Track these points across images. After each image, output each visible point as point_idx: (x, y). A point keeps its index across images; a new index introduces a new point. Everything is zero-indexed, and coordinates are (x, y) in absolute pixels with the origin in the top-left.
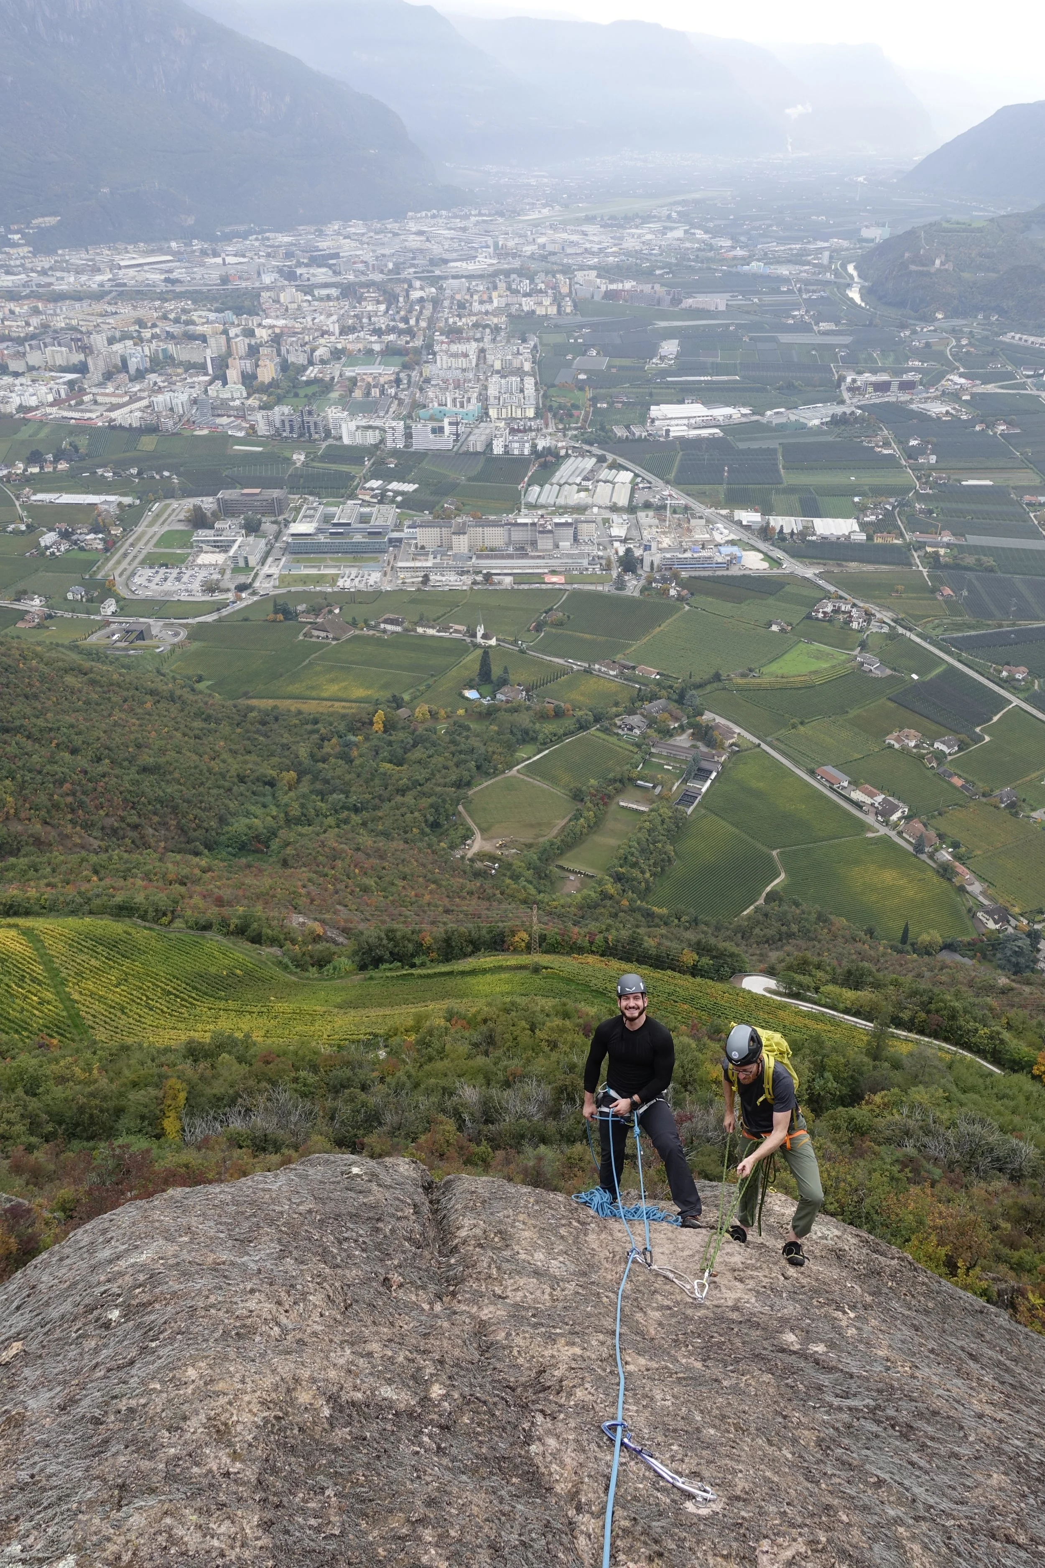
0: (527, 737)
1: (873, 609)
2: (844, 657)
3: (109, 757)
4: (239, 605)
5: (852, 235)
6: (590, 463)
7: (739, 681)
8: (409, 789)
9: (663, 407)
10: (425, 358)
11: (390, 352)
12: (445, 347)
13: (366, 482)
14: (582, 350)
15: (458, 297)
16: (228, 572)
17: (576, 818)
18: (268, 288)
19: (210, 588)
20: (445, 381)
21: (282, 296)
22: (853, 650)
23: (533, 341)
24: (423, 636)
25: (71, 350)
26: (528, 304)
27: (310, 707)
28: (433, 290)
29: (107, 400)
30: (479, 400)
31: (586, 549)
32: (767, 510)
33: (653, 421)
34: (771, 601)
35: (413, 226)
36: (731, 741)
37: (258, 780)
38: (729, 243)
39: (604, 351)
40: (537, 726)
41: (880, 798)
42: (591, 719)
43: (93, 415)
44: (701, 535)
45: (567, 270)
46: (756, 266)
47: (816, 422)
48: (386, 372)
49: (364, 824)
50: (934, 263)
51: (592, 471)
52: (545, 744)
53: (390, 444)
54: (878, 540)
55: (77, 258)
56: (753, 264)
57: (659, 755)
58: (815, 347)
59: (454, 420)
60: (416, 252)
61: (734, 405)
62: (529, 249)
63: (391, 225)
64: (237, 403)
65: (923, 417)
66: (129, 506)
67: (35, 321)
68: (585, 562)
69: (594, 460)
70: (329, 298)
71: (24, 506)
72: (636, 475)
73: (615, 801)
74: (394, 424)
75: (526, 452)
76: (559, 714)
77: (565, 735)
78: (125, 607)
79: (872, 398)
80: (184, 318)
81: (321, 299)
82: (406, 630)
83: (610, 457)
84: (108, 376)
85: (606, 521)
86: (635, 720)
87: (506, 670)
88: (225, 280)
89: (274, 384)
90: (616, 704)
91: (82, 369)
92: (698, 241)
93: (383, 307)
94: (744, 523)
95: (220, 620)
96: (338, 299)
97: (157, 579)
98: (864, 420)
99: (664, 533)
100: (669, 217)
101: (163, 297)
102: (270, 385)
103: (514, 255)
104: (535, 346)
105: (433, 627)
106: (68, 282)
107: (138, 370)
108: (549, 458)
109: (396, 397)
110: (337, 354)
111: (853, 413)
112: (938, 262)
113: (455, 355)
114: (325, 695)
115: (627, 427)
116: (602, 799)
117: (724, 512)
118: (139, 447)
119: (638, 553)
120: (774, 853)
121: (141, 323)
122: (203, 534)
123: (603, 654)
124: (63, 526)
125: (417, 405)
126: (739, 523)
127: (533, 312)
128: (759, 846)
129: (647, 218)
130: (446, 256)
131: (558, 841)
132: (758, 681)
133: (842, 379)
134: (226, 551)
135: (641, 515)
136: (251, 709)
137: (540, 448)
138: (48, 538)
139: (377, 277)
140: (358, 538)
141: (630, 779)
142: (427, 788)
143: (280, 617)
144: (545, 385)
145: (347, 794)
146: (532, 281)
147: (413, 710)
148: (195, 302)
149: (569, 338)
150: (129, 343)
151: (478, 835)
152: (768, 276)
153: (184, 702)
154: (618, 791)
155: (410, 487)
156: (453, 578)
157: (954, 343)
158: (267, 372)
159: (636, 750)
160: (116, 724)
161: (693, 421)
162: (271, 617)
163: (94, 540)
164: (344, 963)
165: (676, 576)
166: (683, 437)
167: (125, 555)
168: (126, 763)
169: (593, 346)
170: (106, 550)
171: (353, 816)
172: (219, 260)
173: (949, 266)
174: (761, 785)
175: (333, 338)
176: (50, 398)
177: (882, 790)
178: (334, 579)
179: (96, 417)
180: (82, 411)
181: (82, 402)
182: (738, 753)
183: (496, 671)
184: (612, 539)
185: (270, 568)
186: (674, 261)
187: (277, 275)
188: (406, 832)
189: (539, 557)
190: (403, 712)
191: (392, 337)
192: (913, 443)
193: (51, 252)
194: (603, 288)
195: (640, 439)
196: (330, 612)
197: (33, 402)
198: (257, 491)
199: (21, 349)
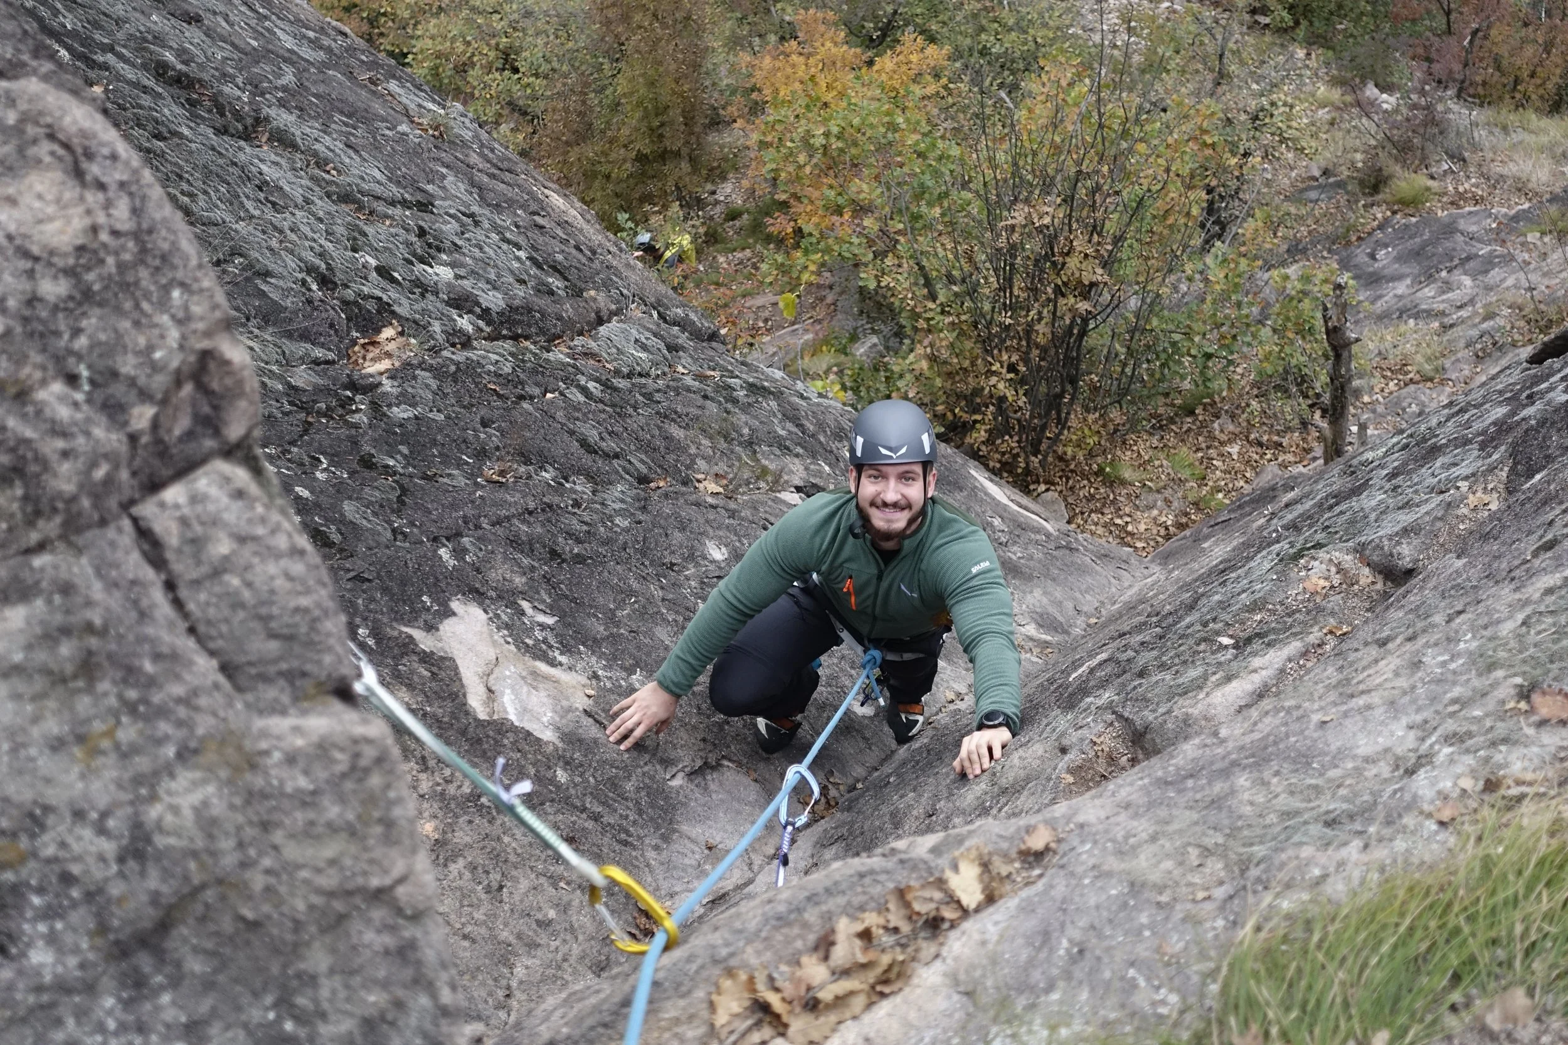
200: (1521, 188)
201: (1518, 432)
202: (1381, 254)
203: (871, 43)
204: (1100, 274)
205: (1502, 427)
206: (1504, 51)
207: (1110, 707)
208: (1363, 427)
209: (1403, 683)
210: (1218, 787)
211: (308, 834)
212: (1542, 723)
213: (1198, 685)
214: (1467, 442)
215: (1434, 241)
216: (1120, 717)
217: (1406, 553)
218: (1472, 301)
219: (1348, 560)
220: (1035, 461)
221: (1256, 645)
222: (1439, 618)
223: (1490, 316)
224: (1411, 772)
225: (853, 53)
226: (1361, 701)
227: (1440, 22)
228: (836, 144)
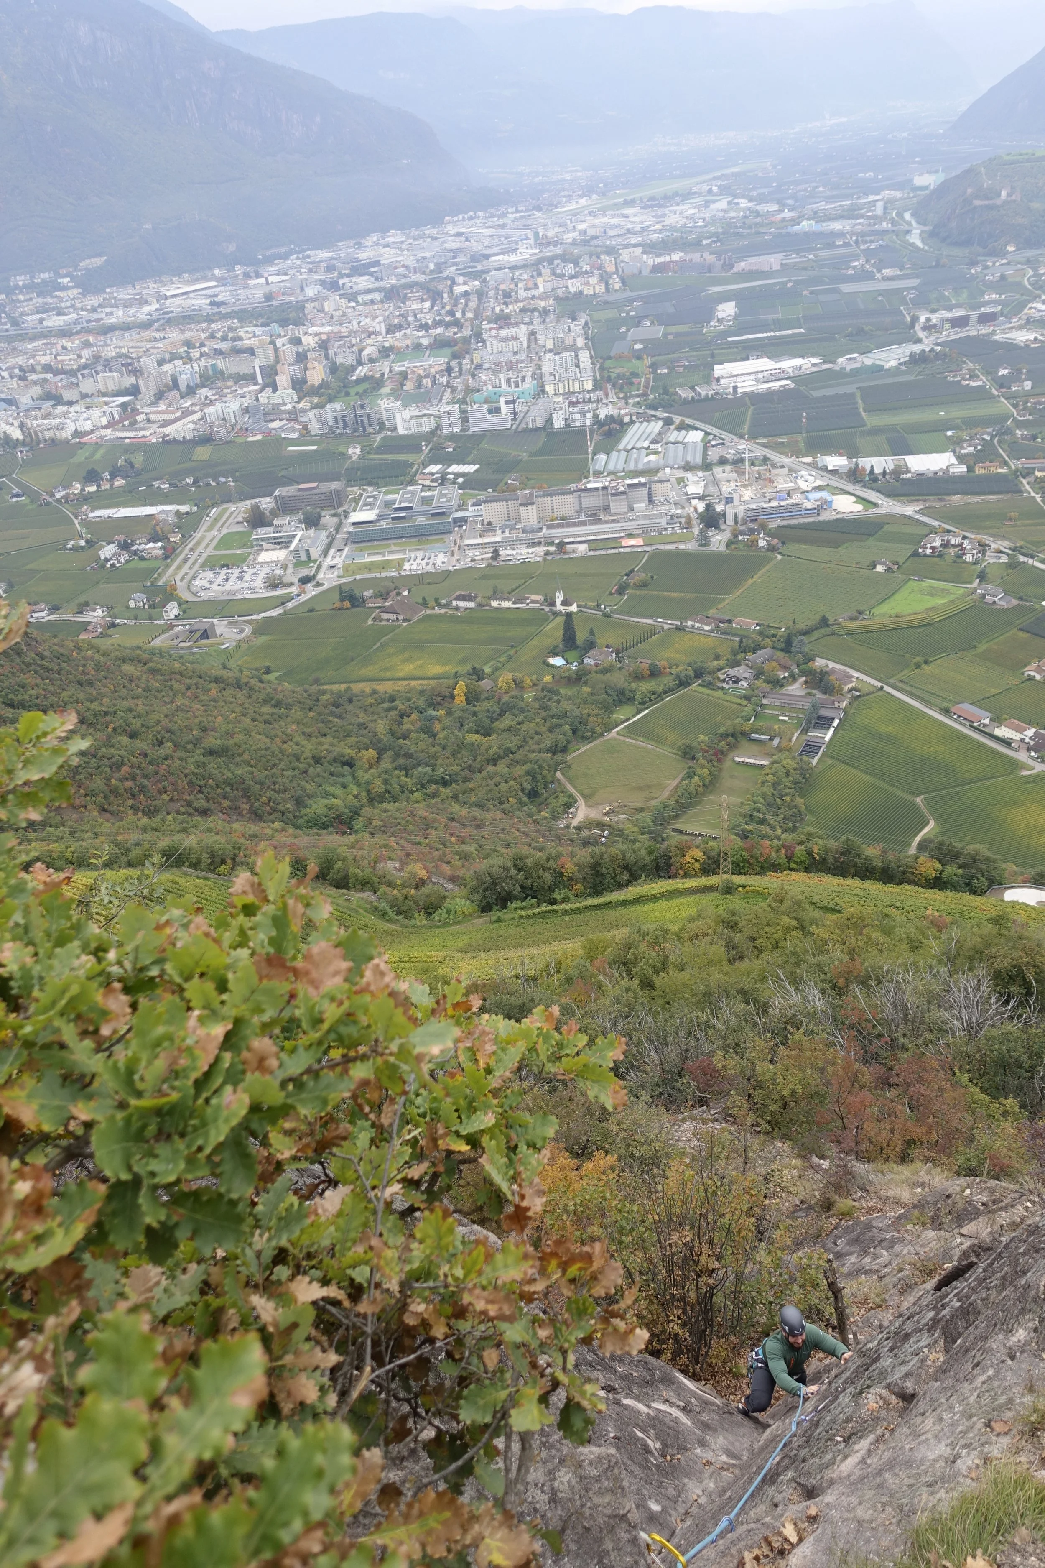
0: (624, 698)
1: (987, 539)
2: (961, 591)
3: (171, 741)
4: (304, 598)
5: (905, 185)
6: (656, 426)
7: (849, 624)
8: (500, 758)
9: (726, 365)
10: (473, 346)
11: (439, 344)
12: (494, 332)
13: (425, 467)
14: (637, 322)
15: (502, 287)
16: (291, 566)
17: (690, 776)
18: (311, 300)
19: (273, 583)
20: (497, 364)
21: (326, 305)
22: (970, 583)
23: (583, 318)
24: (498, 610)
25: (122, 375)
26: (574, 286)
27: (387, 688)
28: (477, 283)
29: (161, 417)
30: (533, 378)
31: (663, 509)
32: (852, 453)
33: (718, 380)
34: (871, 541)
35: (451, 229)
36: (850, 686)
37: (335, 760)
38: (775, 207)
39: (659, 320)
40: (633, 685)
41: (1030, 732)
42: (692, 674)
43: (147, 433)
44: (783, 484)
45: (611, 251)
46: (806, 225)
47: (894, 363)
48: (436, 362)
49: (455, 797)
50: (999, 195)
51: (660, 434)
52: (643, 703)
53: (446, 430)
54: (980, 471)
55: (125, 294)
56: (804, 223)
57: (772, 706)
58: (881, 293)
59: (509, 398)
60: (455, 252)
61: (803, 357)
62: (569, 237)
63: (429, 231)
64: (289, 407)
65: (1010, 347)
66: (187, 513)
67: (86, 353)
68: (663, 522)
69: (661, 423)
70: (372, 302)
71: (83, 523)
72: (707, 434)
73: (730, 757)
74: (449, 408)
75: (588, 423)
76: (654, 673)
77: (665, 692)
78: (186, 608)
79: (949, 334)
80: (231, 335)
81: (365, 304)
82: (480, 605)
83: (677, 419)
84: (160, 396)
85: (680, 480)
86: (740, 671)
87: (592, 632)
88: (269, 297)
89: (324, 385)
90: (717, 657)
91: (134, 391)
92: (744, 209)
93: (427, 305)
94: (830, 468)
95: (285, 613)
96: (382, 302)
97: (219, 580)
98: (945, 355)
99: (744, 486)
100: (710, 191)
101: (209, 319)
102: (321, 386)
103: (555, 244)
104: (586, 324)
105: (508, 599)
106: (119, 315)
107: (188, 386)
108: (613, 426)
109: (448, 385)
110: (385, 352)
111: (932, 350)
112: (1004, 193)
113: (505, 340)
114: (400, 674)
115: (693, 388)
116: (715, 754)
117: (809, 460)
118: (195, 458)
119: (719, 508)
120: (918, 800)
121: (188, 344)
122: (262, 532)
123: (697, 610)
124: (122, 538)
125: (469, 391)
126: (825, 469)
127: (581, 292)
128: (899, 793)
129: (686, 196)
130: (487, 252)
131: (672, 803)
132: (869, 622)
133: (915, 319)
134: (287, 547)
135: (718, 471)
136: (324, 693)
137: (602, 416)
138: (108, 551)
139: (420, 278)
140: (421, 520)
141: (744, 734)
142: (519, 755)
143: (347, 604)
144: (601, 357)
145: (434, 767)
146: (576, 264)
147: (495, 681)
148: (241, 320)
149: (620, 312)
150: (179, 363)
151: (581, 802)
152: (821, 233)
153: (251, 689)
154: (732, 747)
155: (471, 468)
156: (525, 551)
157: (1031, 273)
158: (317, 374)
159: (745, 703)
160: (178, 709)
161: (760, 376)
162: (338, 604)
163: (155, 548)
164: (460, 903)
165: (763, 527)
166: (752, 392)
167: (186, 560)
168: (190, 746)
169: (646, 317)
170: (166, 557)
171: (442, 789)
172: (262, 281)
173: (1016, 197)
174: (891, 729)
175: (380, 338)
176: (104, 421)
177: (1030, 723)
178: (400, 564)
179: (151, 434)
180: (136, 430)
181: (136, 422)
182: (859, 697)
183: (581, 636)
184: (689, 498)
185: (335, 559)
186: (720, 230)
187: (319, 288)
188: (502, 803)
189: (613, 521)
190: (485, 684)
191: (439, 330)
192: (1003, 372)
193: (100, 291)
194: (650, 262)
195: (707, 399)
196: (399, 594)
197: (87, 426)
198: (315, 485)
199: (74, 380)
200: (898, 1202)
201: (943, 1323)
202: (839, 1242)
203: (577, 1156)
204: (717, 1265)
205: (935, 1321)
206: (872, 1134)
207: (793, 1479)
208: (855, 1335)
209: (938, 1427)
210: (878, 1480)
211: (600, 1493)
212: (998, 1435)
213: (832, 1462)
214: (921, 1330)
215: (863, 1233)
216: (799, 1484)
217: (909, 1386)
218: (890, 1263)
219: (884, 1392)
220: (697, 1367)
221: (854, 1439)
222: (943, 1400)
223: (901, 1270)
224: (954, 1462)
225: (574, 1162)
226: (923, 1437)
227: (839, 1123)
228: (580, 1209)
